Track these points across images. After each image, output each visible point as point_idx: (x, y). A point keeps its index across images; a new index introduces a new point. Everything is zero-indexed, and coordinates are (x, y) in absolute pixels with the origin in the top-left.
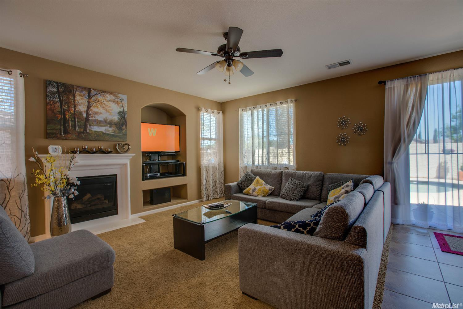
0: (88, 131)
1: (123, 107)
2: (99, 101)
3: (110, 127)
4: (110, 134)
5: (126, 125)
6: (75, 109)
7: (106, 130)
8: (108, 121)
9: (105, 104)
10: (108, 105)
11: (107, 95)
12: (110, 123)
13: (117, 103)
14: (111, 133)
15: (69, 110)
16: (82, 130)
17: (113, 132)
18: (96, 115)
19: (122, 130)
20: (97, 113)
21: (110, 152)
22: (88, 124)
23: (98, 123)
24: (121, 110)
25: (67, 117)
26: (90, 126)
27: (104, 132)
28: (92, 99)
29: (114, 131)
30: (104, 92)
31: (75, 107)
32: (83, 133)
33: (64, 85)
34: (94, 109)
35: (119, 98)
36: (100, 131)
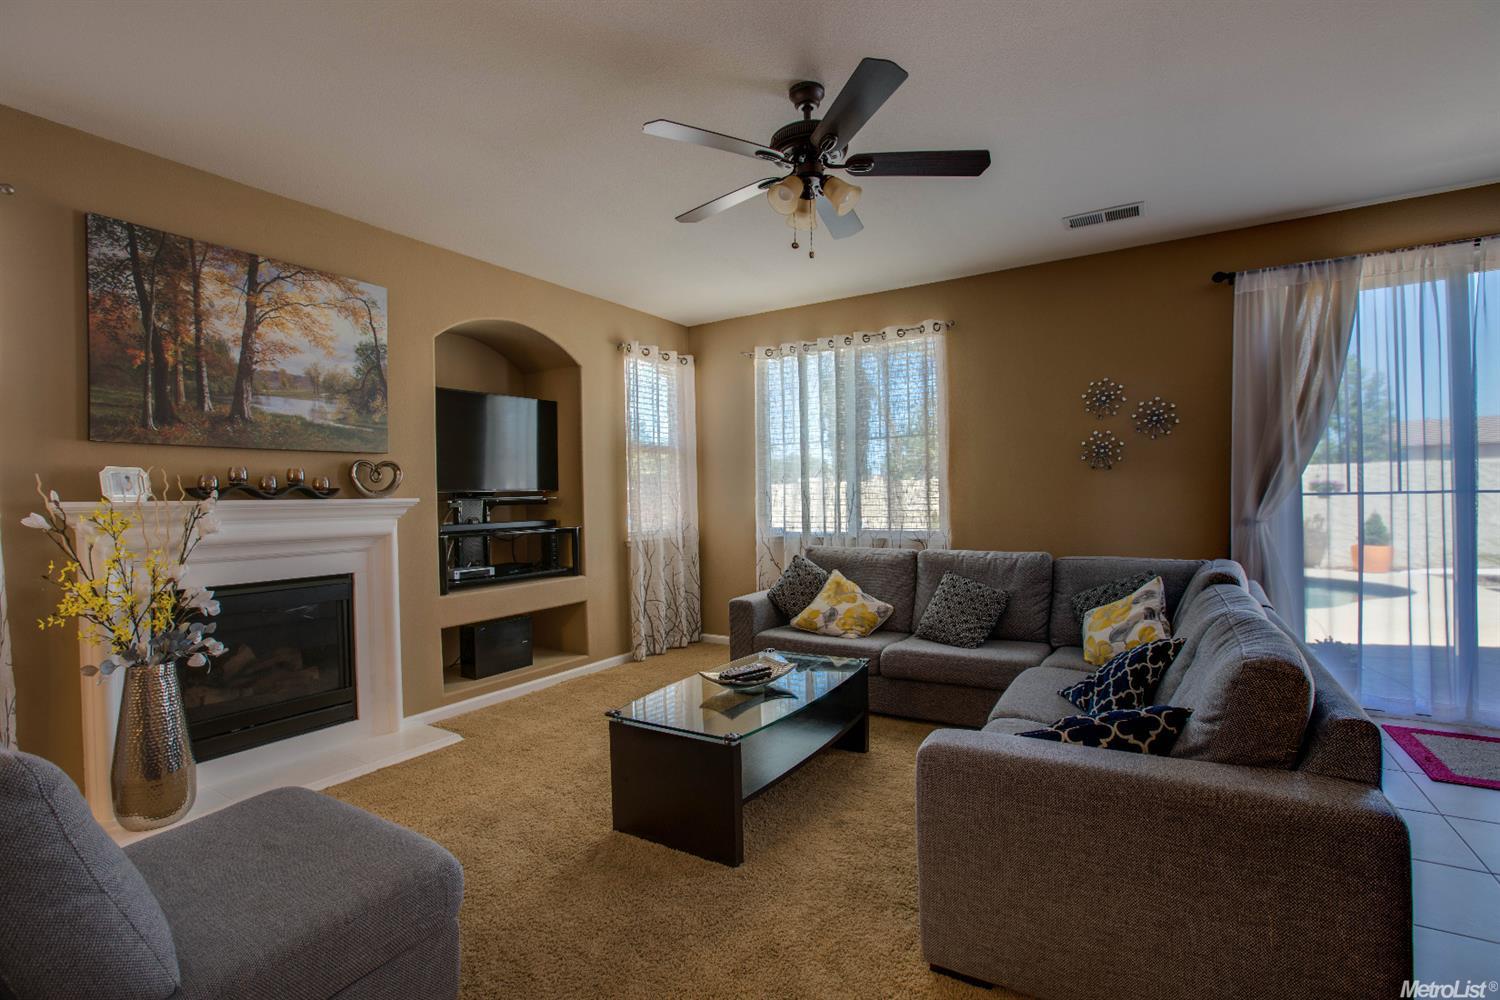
0: (248, 412)
1: (374, 329)
2: (288, 304)
3: (330, 400)
4: (329, 427)
5: (385, 396)
6: (199, 330)
7: (313, 411)
8: (321, 379)
9: (308, 315)
10: (323, 320)
11: (318, 284)
12: (329, 388)
13: (354, 313)
14: (332, 423)
15: (175, 335)
16: (227, 409)
17: (340, 421)
18: (278, 356)
19: (371, 412)
20: (280, 348)
21: (331, 493)
22: (247, 387)
23: (287, 385)
24: (368, 338)
25: (169, 358)
26: (256, 393)
27: (308, 418)
28: (264, 297)
29: (341, 416)
30: (307, 271)
31: (198, 322)
32: (230, 420)
33: (158, 237)
34: (268, 333)
35: (359, 296)
36: (291, 413)
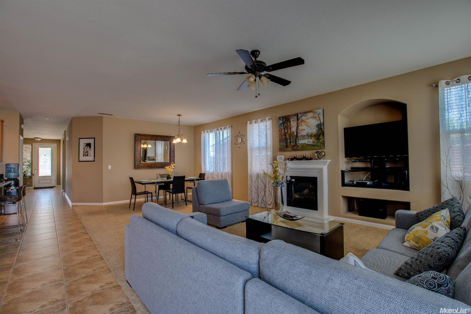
0: (297, 144)
1: (320, 119)
2: (303, 121)
3: (311, 138)
4: (311, 145)
5: (323, 135)
6: (290, 131)
7: (308, 142)
8: (309, 134)
9: (307, 122)
10: (309, 122)
11: (308, 114)
12: (310, 136)
13: (316, 118)
14: (311, 144)
15: (288, 132)
16: (294, 144)
17: (313, 143)
18: (302, 132)
19: (320, 139)
20: (302, 130)
21: (311, 159)
22: (297, 139)
23: (303, 137)
24: (319, 122)
25: (287, 137)
26: (298, 140)
27: (307, 143)
28: (299, 121)
29: (313, 142)
30: (306, 112)
31: (290, 129)
32: (295, 146)
33: (285, 117)
34: (300, 128)
35: (316, 113)
36: (304, 143)
